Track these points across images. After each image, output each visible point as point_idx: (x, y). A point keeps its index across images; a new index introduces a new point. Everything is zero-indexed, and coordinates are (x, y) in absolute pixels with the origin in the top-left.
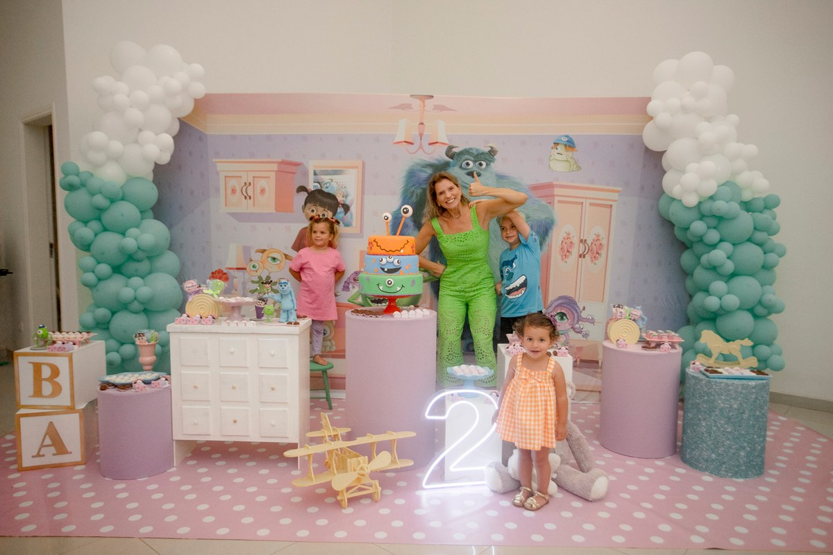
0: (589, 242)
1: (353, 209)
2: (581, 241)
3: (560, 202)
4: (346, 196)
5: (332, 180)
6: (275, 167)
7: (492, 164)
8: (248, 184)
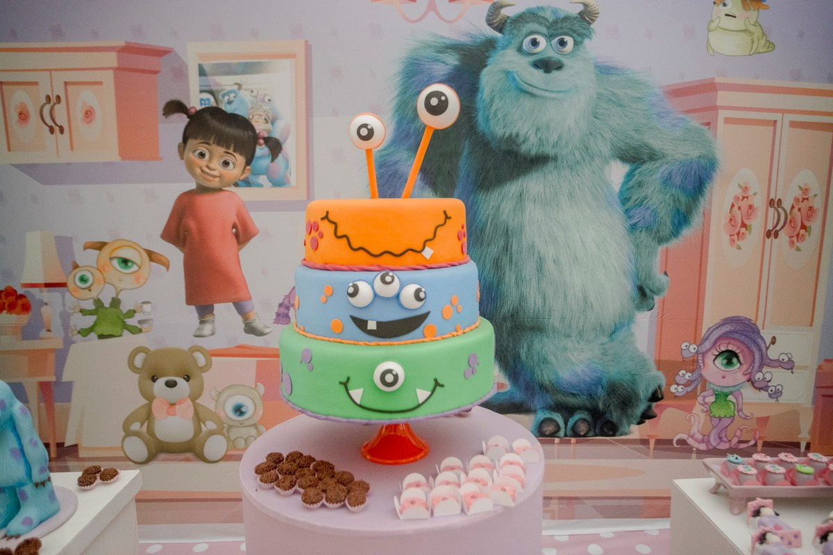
0: (787, 205)
1: (289, 147)
2: (771, 203)
3: (728, 121)
4: (272, 120)
5: (240, 86)
6: (112, 59)
7: (587, 41)
8: (54, 100)
